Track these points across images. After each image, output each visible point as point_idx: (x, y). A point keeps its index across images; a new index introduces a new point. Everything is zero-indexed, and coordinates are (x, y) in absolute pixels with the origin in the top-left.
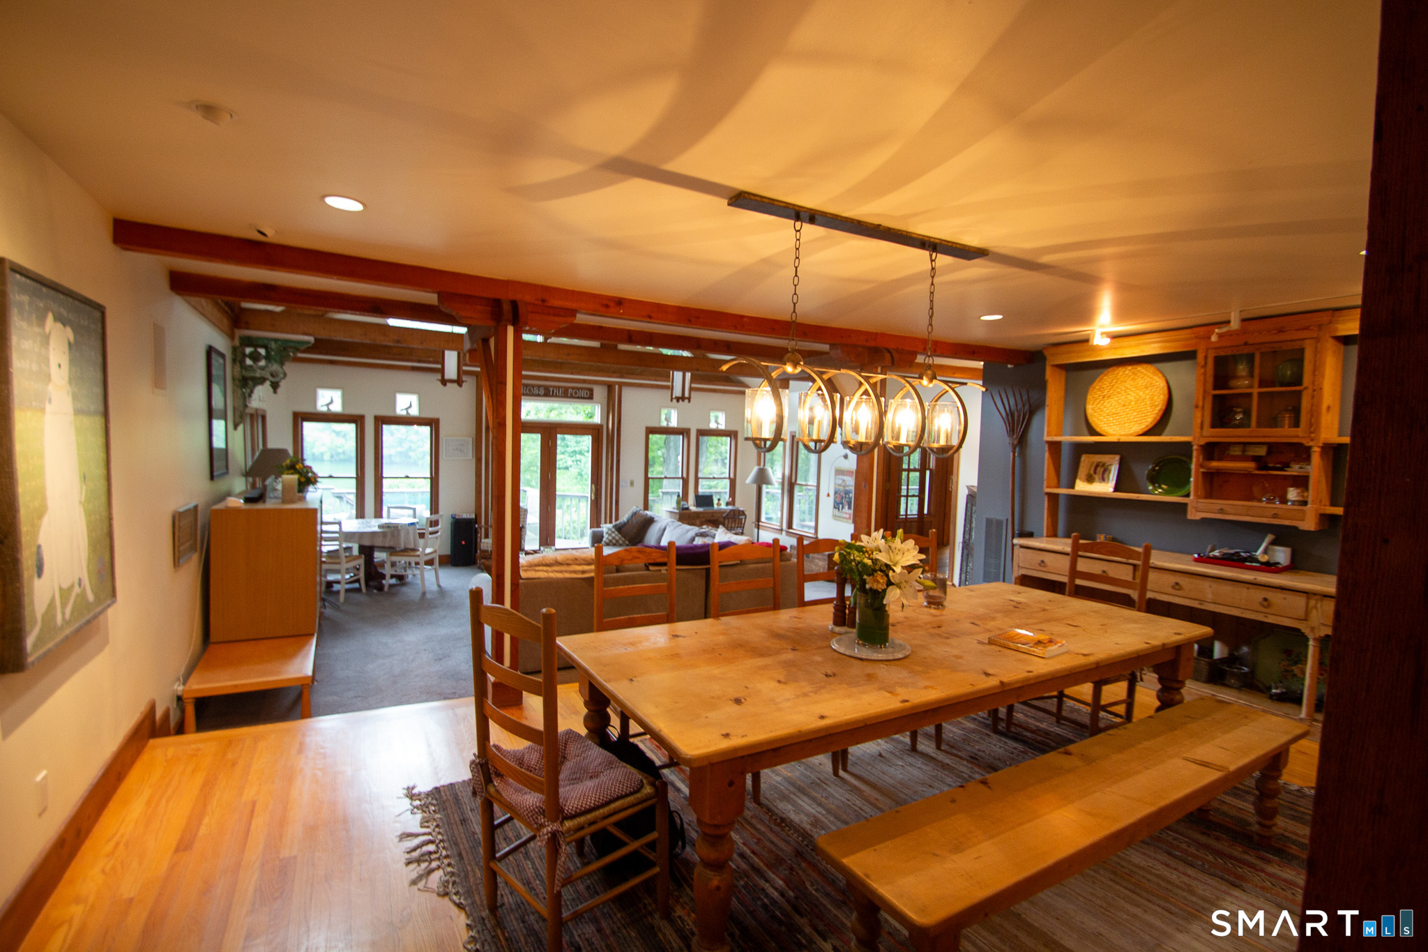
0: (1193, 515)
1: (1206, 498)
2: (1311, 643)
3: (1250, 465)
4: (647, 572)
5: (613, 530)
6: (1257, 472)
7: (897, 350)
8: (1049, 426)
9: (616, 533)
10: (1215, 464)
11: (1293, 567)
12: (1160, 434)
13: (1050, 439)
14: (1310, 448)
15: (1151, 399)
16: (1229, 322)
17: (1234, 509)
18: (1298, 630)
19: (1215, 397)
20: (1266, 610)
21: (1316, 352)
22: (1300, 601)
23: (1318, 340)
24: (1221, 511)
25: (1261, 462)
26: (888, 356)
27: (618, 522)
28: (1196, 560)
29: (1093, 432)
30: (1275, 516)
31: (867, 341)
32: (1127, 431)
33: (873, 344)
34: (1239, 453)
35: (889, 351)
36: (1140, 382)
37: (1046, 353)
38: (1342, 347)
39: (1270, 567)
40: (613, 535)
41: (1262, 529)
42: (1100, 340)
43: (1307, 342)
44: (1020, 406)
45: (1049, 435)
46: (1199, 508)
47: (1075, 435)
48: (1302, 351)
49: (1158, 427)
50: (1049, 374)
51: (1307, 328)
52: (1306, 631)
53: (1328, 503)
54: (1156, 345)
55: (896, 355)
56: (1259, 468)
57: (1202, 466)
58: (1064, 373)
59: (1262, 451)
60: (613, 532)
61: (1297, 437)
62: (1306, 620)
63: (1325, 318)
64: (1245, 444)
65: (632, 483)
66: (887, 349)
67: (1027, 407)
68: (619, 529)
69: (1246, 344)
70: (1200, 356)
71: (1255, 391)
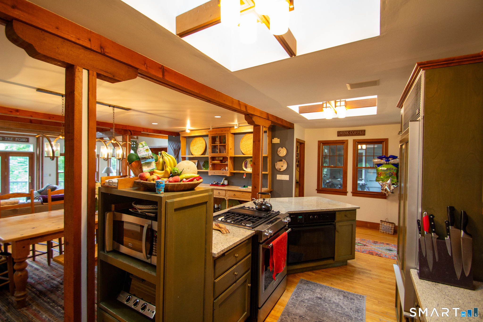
0: (210, 174)
1: (213, 170)
2: (227, 201)
3: (219, 162)
4: (42, 205)
5: (37, 193)
6: (220, 163)
7: (133, 131)
8: (182, 153)
9: (39, 194)
10: (213, 162)
11: (228, 185)
12: (205, 155)
13: (182, 156)
14: (228, 158)
15: (203, 146)
16: (210, 129)
17: (217, 172)
18: (224, 199)
19: (212, 146)
20: (219, 195)
21: (228, 136)
22: (224, 192)
23: (228, 133)
24: (214, 173)
25: (221, 161)
26: (129, 132)
27: (39, 190)
28: (210, 185)
29: (192, 155)
30: (223, 173)
31: (123, 127)
32: (198, 154)
33: (125, 128)
34: (218, 159)
35: (130, 131)
36: (201, 142)
37: (180, 133)
38: (234, 135)
39: (223, 185)
40: (37, 195)
41: (222, 176)
42: (188, 131)
43: (226, 134)
44: (177, 148)
45: (182, 155)
46: (211, 172)
47: (189, 155)
48: (225, 136)
49: (204, 153)
50: (181, 139)
51: (226, 131)
52: (226, 199)
53: (233, 170)
54: (205, 133)
55: (132, 132)
56: (221, 163)
57: (211, 162)
58: (186, 139)
59: (222, 159)
60: (37, 194)
61: (225, 155)
62: (225, 196)
63: (228, 129)
64: (218, 157)
65: (50, 175)
66: (129, 130)
67: (178, 148)
68: (40, 193)
69: (217, 134)
70: (209, 136)
71: (219, 145)
